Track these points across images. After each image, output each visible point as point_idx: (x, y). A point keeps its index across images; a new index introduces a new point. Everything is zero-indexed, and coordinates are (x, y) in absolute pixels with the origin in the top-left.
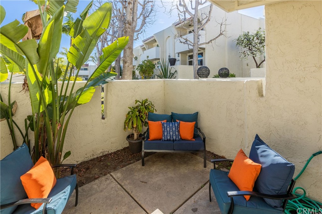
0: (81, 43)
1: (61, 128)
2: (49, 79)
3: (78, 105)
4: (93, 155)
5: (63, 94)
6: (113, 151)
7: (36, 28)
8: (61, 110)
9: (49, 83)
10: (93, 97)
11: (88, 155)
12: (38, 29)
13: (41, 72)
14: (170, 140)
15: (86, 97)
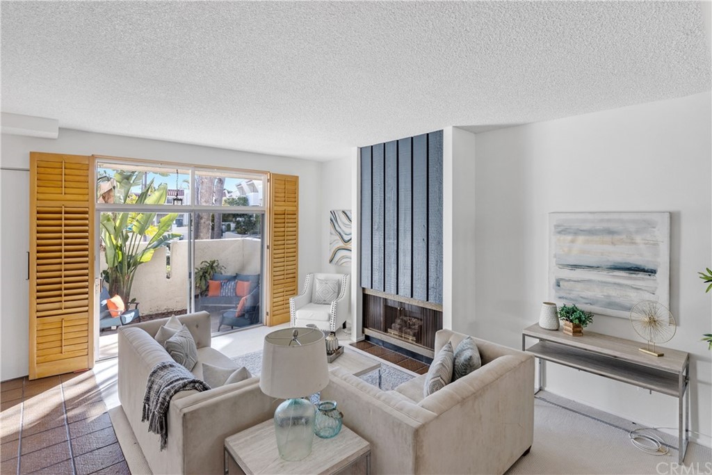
0: (142, 218)
1: (129, 278)
2: (120, 242)
3: (141, 263)
4: (157, 310)
5: (130, 254)
6: (178, 310)
7: (108, 199)
8: (129, 267)
9: (119, 245)
10: (153, 257)
11: (153, 310)
12: (110, 200)
13: (116, 240)
14: (225, 296)
15: (148, 257)
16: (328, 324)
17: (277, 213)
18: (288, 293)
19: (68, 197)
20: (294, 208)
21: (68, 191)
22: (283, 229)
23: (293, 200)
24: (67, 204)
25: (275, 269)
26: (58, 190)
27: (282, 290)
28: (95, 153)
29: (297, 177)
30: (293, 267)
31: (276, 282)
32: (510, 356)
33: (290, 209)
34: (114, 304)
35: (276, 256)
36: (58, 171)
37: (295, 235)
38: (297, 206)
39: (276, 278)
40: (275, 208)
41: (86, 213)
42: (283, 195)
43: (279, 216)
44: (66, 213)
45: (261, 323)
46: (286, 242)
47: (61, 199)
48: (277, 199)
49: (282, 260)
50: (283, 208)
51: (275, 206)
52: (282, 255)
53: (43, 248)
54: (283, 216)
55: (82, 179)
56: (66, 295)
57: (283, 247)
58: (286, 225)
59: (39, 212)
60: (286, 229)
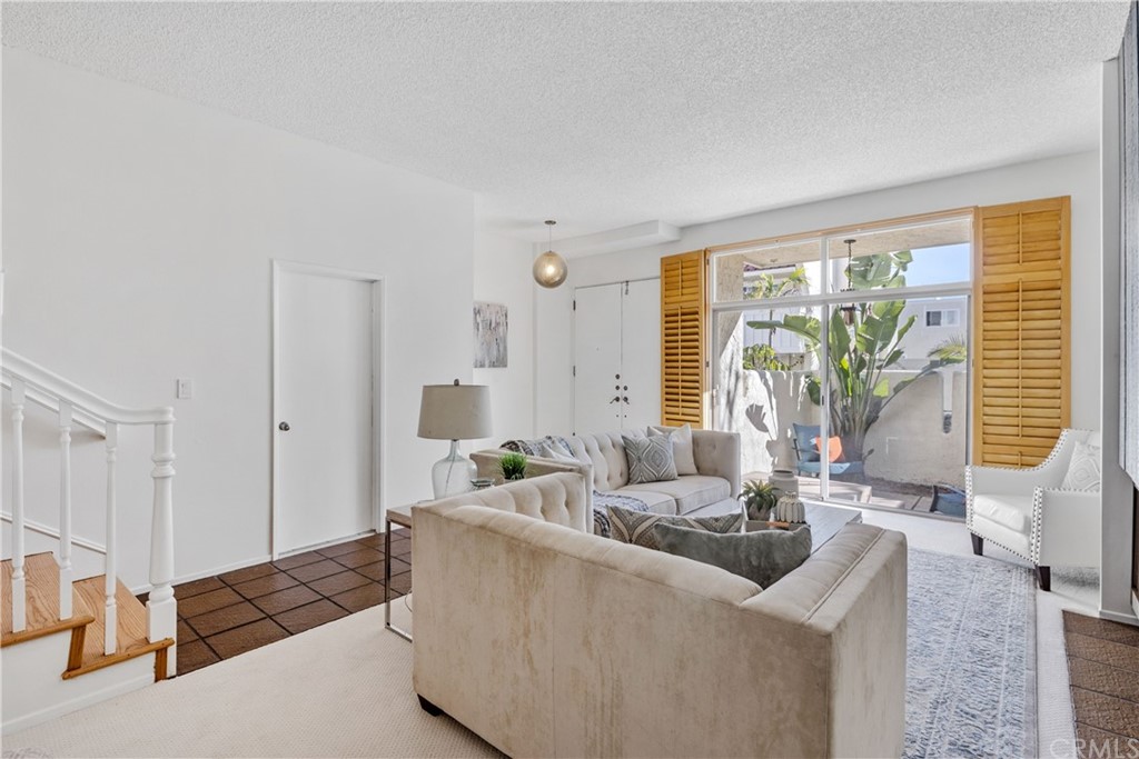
17: (991, 288)
19: (685, 298)
20: (1057, 275)
21: (684, 291)
23: (1051, 254)
24: (684, 305)
25: (987, 410)
26: (677, 292)
28: (709, 245)
29: (1066, 200)
31: (991, 439)
33: (1037, 277)
35: (991, 382)
36: (677, 272)
38: (1066, 271)
39: (991, 430)
40: (986, 280)
41: (697, 313)
42: (1012, 248)
43: (998, 297)
44: (681, 315)
47: (683, 301)
48: (990, 260)
50: (1011, 278)
51: (985, 274)
52: (1014, 382)
53: (669, 351)
54: (1013, 296)
55: (693, 276)
56: (683, 401)
57: (1014, 363)
58: (1021, 314)
59: (666, 316)
60: (1022, 325)
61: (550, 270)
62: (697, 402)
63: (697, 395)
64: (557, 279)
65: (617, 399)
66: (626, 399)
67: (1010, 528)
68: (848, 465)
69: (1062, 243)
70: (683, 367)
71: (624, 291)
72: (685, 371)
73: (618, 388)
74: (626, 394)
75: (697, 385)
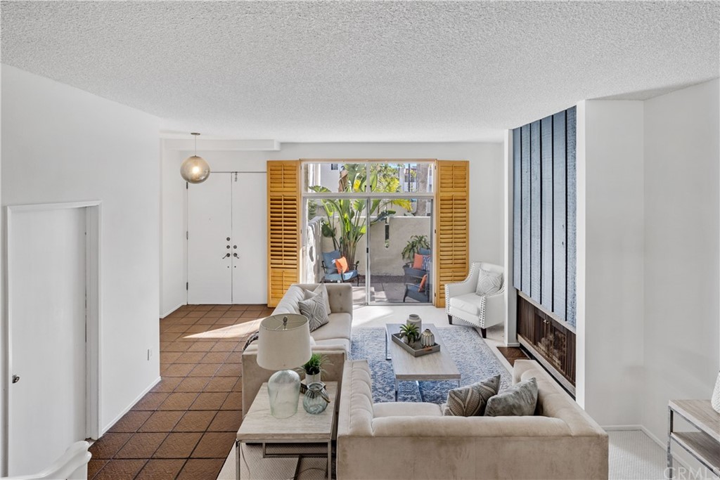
3: (362, 234)
8: (354, 236)
14: (425, 270)
15: (364, 229)
16: (477, 318)
17: (443, 198)
18: (456, 278)
19: (285, 189)
20: (464, 194)
21: (286, 185)
22: (450, 215)
23: (463, 185)
24: (285, 194)
25: (442, 253)
26: (280, 185)
27: (450, 274)
28: (301, 158)
29: (467, 162)
30: (464, 253)
31: (443, 266)
32: (561, 421)
33: (459, 194)
34: (339, 264)
35: (443, 241)
36: (279, 172)
37: (465, 220)
38: (467, 192)
39: (443, 262)
40: (441, 194)
41: (295, 200)
42: (450, 181)
43: (446, 202)
44: (285, 200)
45: (431, 302)
46: (454, 227)
47: (284, 191)
48: (444, 185)
49: (450, 245)
50: (450, 194)
51: (441, 192)
52: (450, 240)
53: (273, 223)
54: (451, 202)
55: (293, 176)
56: (285, 255)
57: (451, 232)
58: (454, 210)
59: (271, 200)
60: (454, 215)
61: (196, 171)
62: (296, 256)
63: (296, 252)
64: (203, 178)
65: (228, 255)
66: (235, 255)
67: (468, 313)
68: (352, 273)
69: (466, 180)
70: (285, 234)
71: (234, 179)
72: (286, 236)
73: (228, 247)
74: (235, 251)
75: (295, 245)
